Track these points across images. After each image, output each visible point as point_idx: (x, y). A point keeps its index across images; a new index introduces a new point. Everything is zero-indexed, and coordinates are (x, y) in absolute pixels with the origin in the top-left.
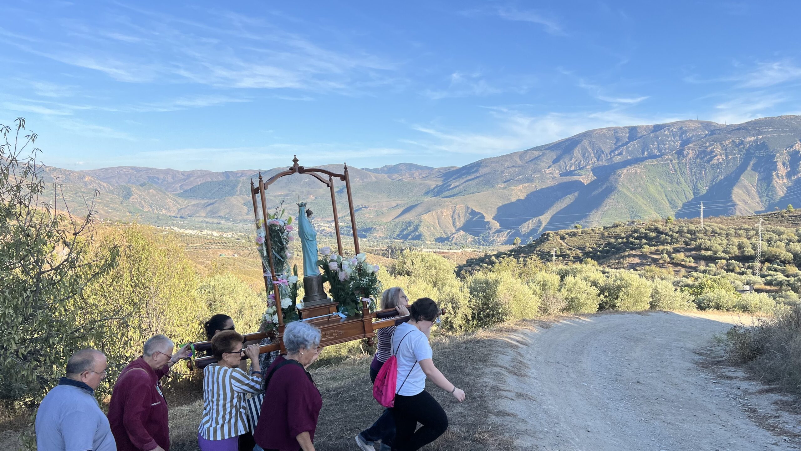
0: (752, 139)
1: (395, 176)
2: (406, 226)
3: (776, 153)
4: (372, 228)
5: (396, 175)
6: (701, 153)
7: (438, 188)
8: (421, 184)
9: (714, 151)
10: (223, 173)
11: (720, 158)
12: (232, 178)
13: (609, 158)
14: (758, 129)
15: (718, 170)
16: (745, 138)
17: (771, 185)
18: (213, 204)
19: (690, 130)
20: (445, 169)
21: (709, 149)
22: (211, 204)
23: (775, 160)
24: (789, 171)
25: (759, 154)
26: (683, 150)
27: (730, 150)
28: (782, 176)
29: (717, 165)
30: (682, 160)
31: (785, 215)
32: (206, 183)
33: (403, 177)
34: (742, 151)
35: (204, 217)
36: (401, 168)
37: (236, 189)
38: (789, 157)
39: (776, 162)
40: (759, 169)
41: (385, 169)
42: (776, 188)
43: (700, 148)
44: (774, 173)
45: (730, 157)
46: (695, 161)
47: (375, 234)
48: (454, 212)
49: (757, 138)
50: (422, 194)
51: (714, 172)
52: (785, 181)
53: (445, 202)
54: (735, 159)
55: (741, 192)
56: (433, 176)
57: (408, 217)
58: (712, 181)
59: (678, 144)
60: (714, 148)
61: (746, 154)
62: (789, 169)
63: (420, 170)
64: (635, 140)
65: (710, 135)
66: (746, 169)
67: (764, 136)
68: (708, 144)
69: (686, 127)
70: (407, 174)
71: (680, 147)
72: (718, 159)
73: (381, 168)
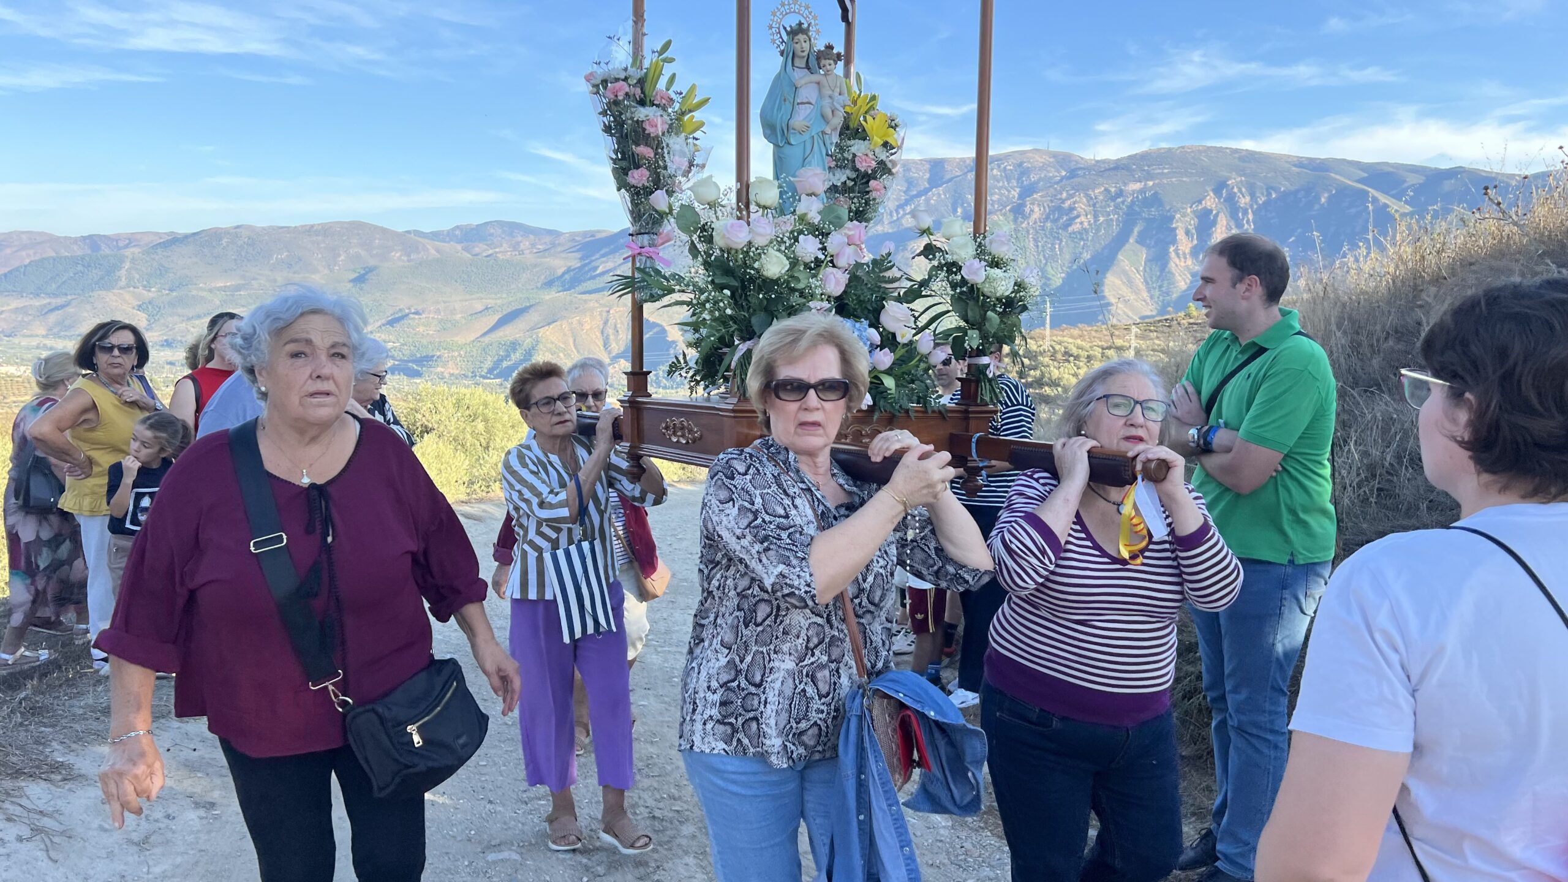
0: (1137, 186)
1: (479, 248)
2: (507, 351)
3: (1175, 212)
4: (433, 356)
5: (481, 245)
6: (1054, 212)
7: (572, 273)
8: (535, 266)
9: (1074, 209)
10: (84, 238)
11: (1084, 221)
12: (106, 251)
13: (895, 218)
14: (1146, 168)
15: (1082, 243)
16: (1125, 184)
17: (1167, 270)
18: (62, 307)
19: (1035, 168)
20: (585, 234)
21: (1067, 204)
22: (57, 308)
23: (1174, 226)
24: (1196, 245)
25: (1149, 214)
26: (1023, 205)
27: (1101, 207)
28: (1184, 253)
29: (1079, 233)
30: (1022, 223)
31: (1183, 321)
32: (42, 260)
33: (497, 250)
34: (1121, 209)
35: (43, 336)
36: (492, 231)
37: (118, 274)
38: (1196, 219)
39: (1175, 229)
40: (1148, 242)
41: (458, 232)
42: (1173, 274)
43: (1052, 201)
44: (1172, 249)
45: (1102, 219)
46: (1043, 226)
47: (440, 369)
48: (606, 323)
49: (1145, 185)
50: (539, 285)
51: (1075, 246)
52: (1189, 262)
53: (585, 301)
54: (1109, 222)
55: (1118, 282)
56: (559, 249)
57: (509, 332)
58: (1071, 263)
59: (1015, 194)
60: (1075, 203)
61: (1127, 214)
62: (1195, 242)
63: (532, 237)
64: (940, 186)
65: (1068, 178)
66: (1127, 241)
67: (1156, 182)
68: (1064, 195)
69: (1029, 162)
70: (504, 245)
71: (1018, 199)
72: (1081, 223)
73: (448, 231)
